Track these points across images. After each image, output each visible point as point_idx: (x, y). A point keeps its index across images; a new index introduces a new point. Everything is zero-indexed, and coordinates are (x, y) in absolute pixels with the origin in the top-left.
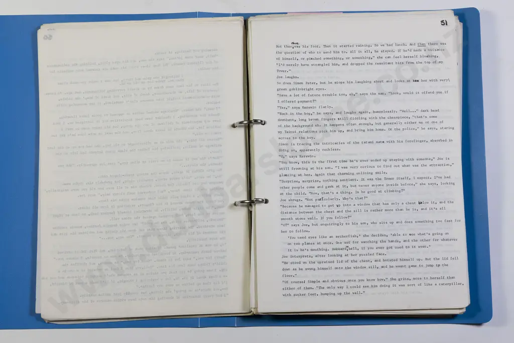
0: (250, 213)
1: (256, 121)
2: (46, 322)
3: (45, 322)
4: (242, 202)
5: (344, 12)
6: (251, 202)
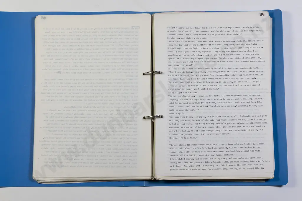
1: (156, 72)
2: (39, 183)
3: (37, 183)
4: (148, 117)
6: (153, 117)
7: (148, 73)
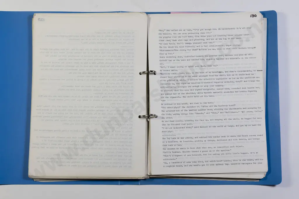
0: (148, 123)
1: (151, 71)
4: (144, 116)
5: (202, 13)
6: (149, 116)
7: (144, 72)
